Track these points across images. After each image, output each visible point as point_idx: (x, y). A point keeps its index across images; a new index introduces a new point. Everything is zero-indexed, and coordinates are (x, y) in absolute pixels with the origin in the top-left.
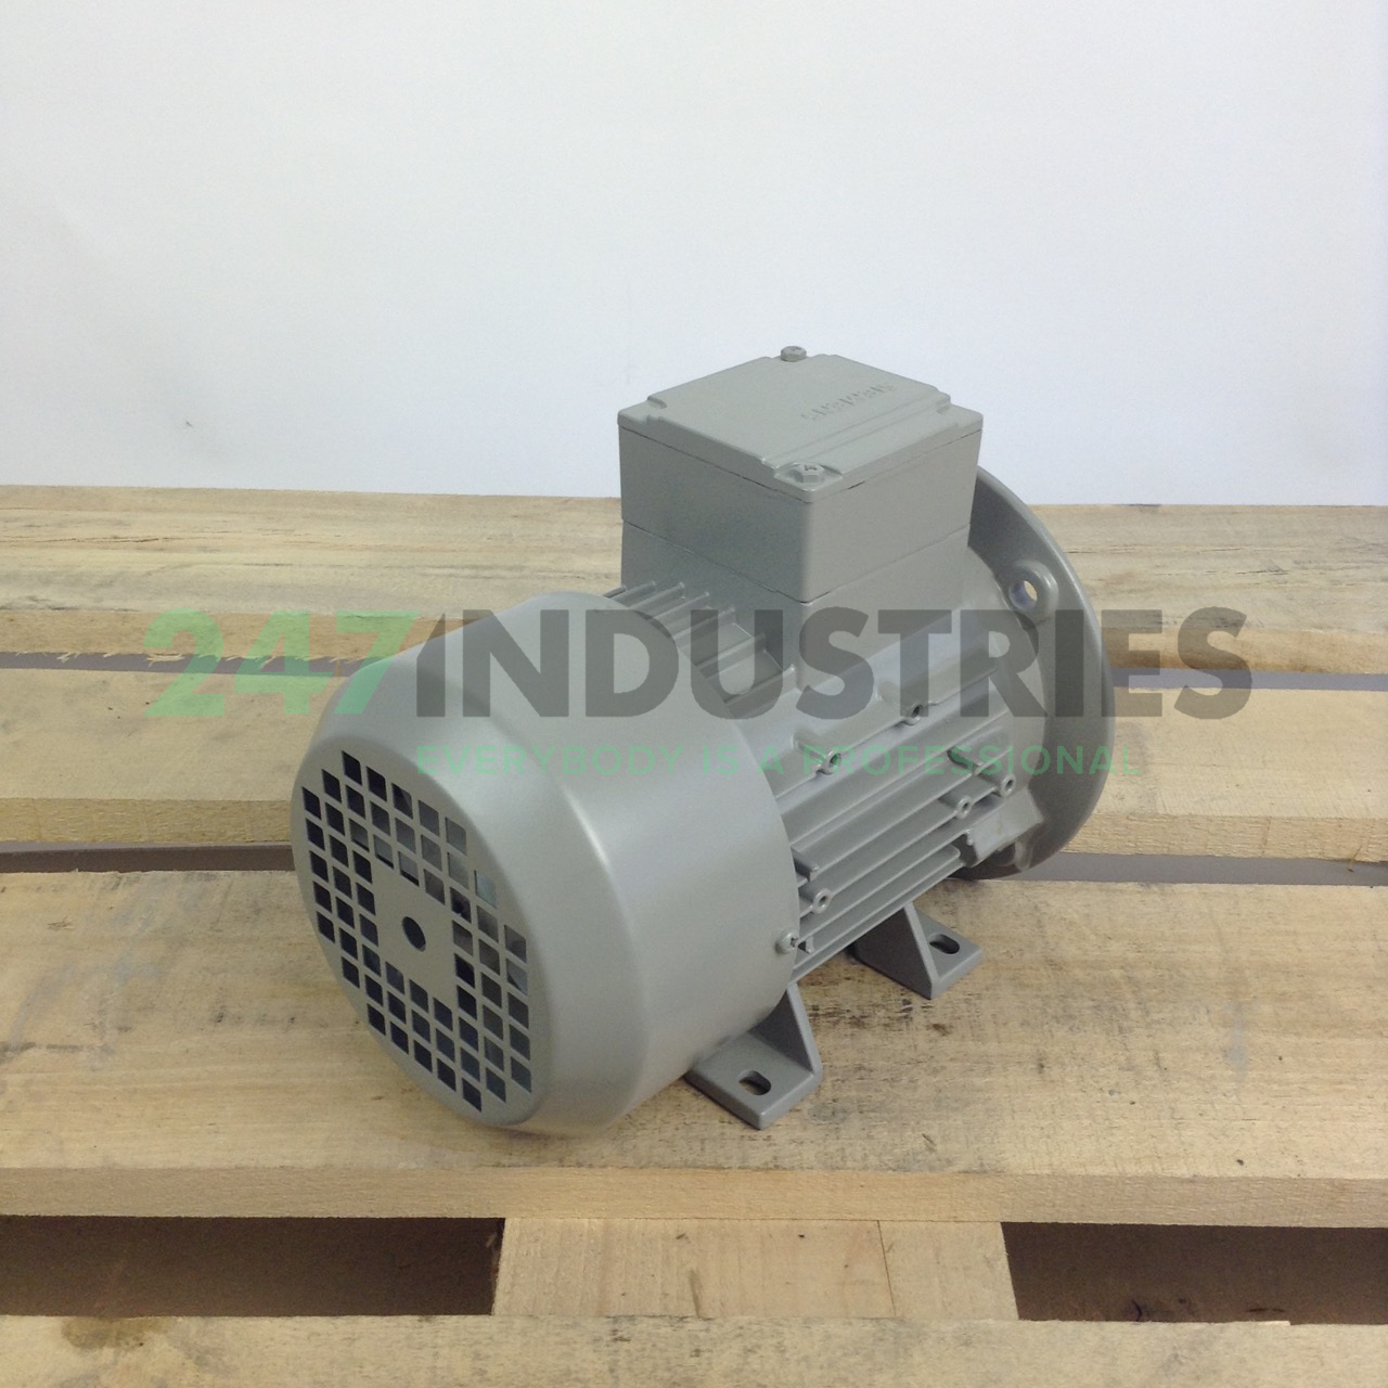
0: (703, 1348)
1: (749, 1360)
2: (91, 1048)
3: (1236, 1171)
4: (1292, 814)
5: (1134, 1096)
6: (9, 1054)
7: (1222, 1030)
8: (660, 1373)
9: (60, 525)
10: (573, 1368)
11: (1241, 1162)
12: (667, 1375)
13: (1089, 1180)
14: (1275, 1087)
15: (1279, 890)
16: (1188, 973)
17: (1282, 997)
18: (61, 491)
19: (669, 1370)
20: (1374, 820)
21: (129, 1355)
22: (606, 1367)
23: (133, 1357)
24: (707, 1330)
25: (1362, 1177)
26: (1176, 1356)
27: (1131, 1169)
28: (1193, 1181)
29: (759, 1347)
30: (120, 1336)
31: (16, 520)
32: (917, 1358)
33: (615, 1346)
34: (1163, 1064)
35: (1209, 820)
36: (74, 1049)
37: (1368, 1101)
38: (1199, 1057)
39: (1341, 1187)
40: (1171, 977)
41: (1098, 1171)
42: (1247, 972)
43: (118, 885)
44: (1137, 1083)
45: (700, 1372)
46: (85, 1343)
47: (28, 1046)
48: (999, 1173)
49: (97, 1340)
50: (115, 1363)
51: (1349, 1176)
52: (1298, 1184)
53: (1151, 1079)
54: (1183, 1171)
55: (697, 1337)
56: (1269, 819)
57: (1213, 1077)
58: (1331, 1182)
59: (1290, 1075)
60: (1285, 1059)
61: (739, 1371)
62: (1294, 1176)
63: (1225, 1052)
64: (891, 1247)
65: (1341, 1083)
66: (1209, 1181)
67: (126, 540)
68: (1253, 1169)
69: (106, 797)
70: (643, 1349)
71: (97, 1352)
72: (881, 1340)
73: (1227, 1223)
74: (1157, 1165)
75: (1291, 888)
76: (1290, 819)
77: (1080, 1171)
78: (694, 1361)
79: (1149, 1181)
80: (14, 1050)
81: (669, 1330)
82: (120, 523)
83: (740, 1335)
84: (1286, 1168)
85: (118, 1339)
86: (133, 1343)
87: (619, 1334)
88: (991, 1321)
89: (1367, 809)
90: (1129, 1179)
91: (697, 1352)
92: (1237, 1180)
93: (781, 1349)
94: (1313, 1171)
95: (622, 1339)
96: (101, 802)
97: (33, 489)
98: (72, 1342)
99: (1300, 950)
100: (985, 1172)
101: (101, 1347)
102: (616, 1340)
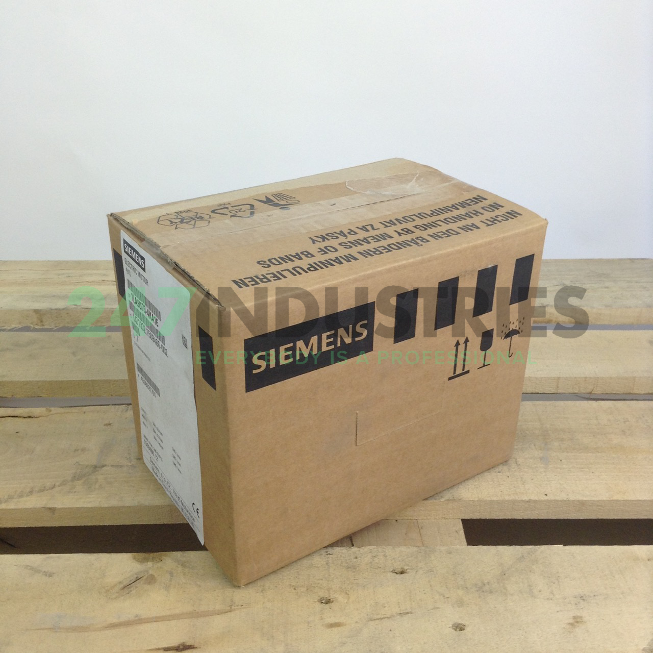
0: (358, 556)
1: (375, 559)
2: (127, 466)
3: (544, 498)
4: (568, 376)
5: (508, 474)
6: (97, 469)
7: (540, 451)
8: (344, 564)
9: (81, 276)
10: (313, 563)
11: (546, 495)
12: (346, 565)
13: (492, 502)
14: (559, 470)
15: (562, 403)
16: (527, 432)
17: (562, 440)
18: (78, 263)
19: (347, 563)
20: (598, 378)
21: (158, 564)
22: (325, 563)
23: (159, 565)
24: (359, 551)
25: (590, 499)
26: (523, 556)
27: (507, 498)
28: (529, 501)
29: (378, 556)
30: (153, 558)
31: (63, 274)
32: (433, 558)
33: (327, 556)
34: (519, 463)
35: (536, 378)
36: (121, 466)
37: (592, 474)
38: (531, 461)
39: (582, 503)
40: (521, 433)
41: (495, 499)
42: (549, 432)
43: (128, 409)
44: (509, 470)
45: (358, 563)
46: (142, 561)
47: (104, 466)
48: (460, 500)
49: (146, 560)
50: (153, 567)
51: (585, 499)
52: (567, 502)
53: (514, 468)
54: (526, 498)
55: (356, 553)
56: (559, 378)
57: (536, 467)
58: (579, 501)
59: (564, 466)
60: (562, 461)
61: (371, 563)
62: (565, 499)
63: (541, 459)
64: (422, 527)
65: (583, 468)
66: (535, 501)
67: (108, 281)
68: (550, 497)
69: (116, 379)
70: (337, 557)
71: (146, 564)
72: (420, 553)
73: (542, 518)
74: (516, 496)
75: (566, 402)
76: (567, 377)
77: (489, 499)
78: (355, 560)
79: (514, 502)
80: (99, 467)
81: (346, 551)
82: (104, 275)
83: (371, 552)
84: (563, 496)
85: (153, 559)
86: (158, 560)
87: (328, 553)
88: (458, 546)
89: (596, 374)
90: (507, 501)
91: (356, 558)
92: (544, 501)
93: (385, 556)
94: (572, 497)
95: (329, 554)
96: (115, 381)
97: (67, 262)
98: (137, 561)
99: (569, 424)
100: (455, 500)
101: (148, 562)
102: (327, 554)
